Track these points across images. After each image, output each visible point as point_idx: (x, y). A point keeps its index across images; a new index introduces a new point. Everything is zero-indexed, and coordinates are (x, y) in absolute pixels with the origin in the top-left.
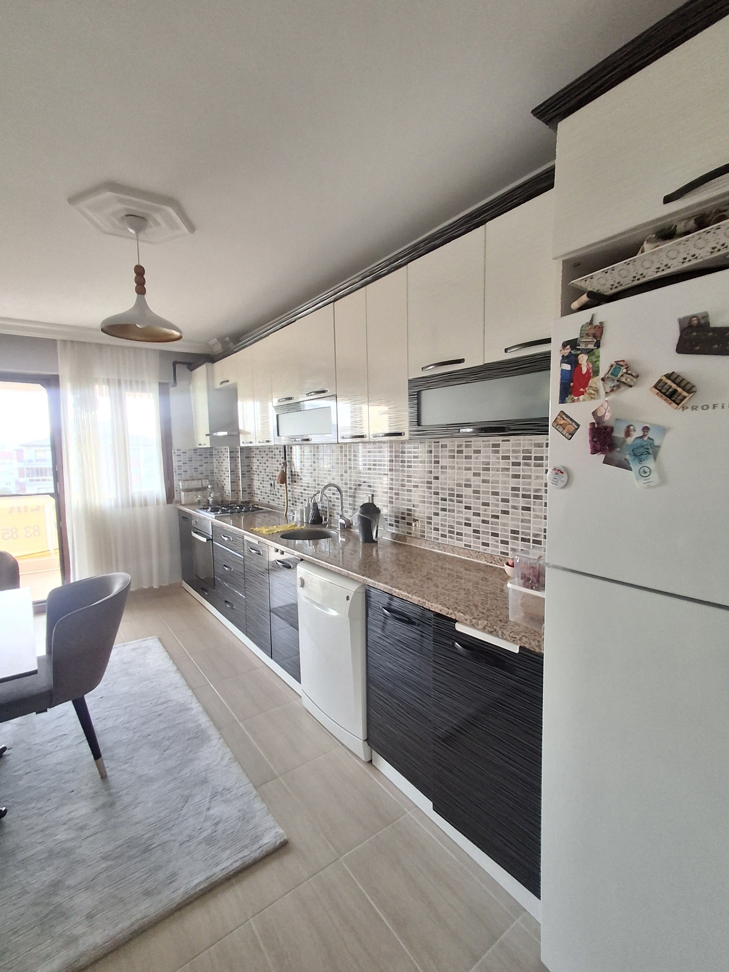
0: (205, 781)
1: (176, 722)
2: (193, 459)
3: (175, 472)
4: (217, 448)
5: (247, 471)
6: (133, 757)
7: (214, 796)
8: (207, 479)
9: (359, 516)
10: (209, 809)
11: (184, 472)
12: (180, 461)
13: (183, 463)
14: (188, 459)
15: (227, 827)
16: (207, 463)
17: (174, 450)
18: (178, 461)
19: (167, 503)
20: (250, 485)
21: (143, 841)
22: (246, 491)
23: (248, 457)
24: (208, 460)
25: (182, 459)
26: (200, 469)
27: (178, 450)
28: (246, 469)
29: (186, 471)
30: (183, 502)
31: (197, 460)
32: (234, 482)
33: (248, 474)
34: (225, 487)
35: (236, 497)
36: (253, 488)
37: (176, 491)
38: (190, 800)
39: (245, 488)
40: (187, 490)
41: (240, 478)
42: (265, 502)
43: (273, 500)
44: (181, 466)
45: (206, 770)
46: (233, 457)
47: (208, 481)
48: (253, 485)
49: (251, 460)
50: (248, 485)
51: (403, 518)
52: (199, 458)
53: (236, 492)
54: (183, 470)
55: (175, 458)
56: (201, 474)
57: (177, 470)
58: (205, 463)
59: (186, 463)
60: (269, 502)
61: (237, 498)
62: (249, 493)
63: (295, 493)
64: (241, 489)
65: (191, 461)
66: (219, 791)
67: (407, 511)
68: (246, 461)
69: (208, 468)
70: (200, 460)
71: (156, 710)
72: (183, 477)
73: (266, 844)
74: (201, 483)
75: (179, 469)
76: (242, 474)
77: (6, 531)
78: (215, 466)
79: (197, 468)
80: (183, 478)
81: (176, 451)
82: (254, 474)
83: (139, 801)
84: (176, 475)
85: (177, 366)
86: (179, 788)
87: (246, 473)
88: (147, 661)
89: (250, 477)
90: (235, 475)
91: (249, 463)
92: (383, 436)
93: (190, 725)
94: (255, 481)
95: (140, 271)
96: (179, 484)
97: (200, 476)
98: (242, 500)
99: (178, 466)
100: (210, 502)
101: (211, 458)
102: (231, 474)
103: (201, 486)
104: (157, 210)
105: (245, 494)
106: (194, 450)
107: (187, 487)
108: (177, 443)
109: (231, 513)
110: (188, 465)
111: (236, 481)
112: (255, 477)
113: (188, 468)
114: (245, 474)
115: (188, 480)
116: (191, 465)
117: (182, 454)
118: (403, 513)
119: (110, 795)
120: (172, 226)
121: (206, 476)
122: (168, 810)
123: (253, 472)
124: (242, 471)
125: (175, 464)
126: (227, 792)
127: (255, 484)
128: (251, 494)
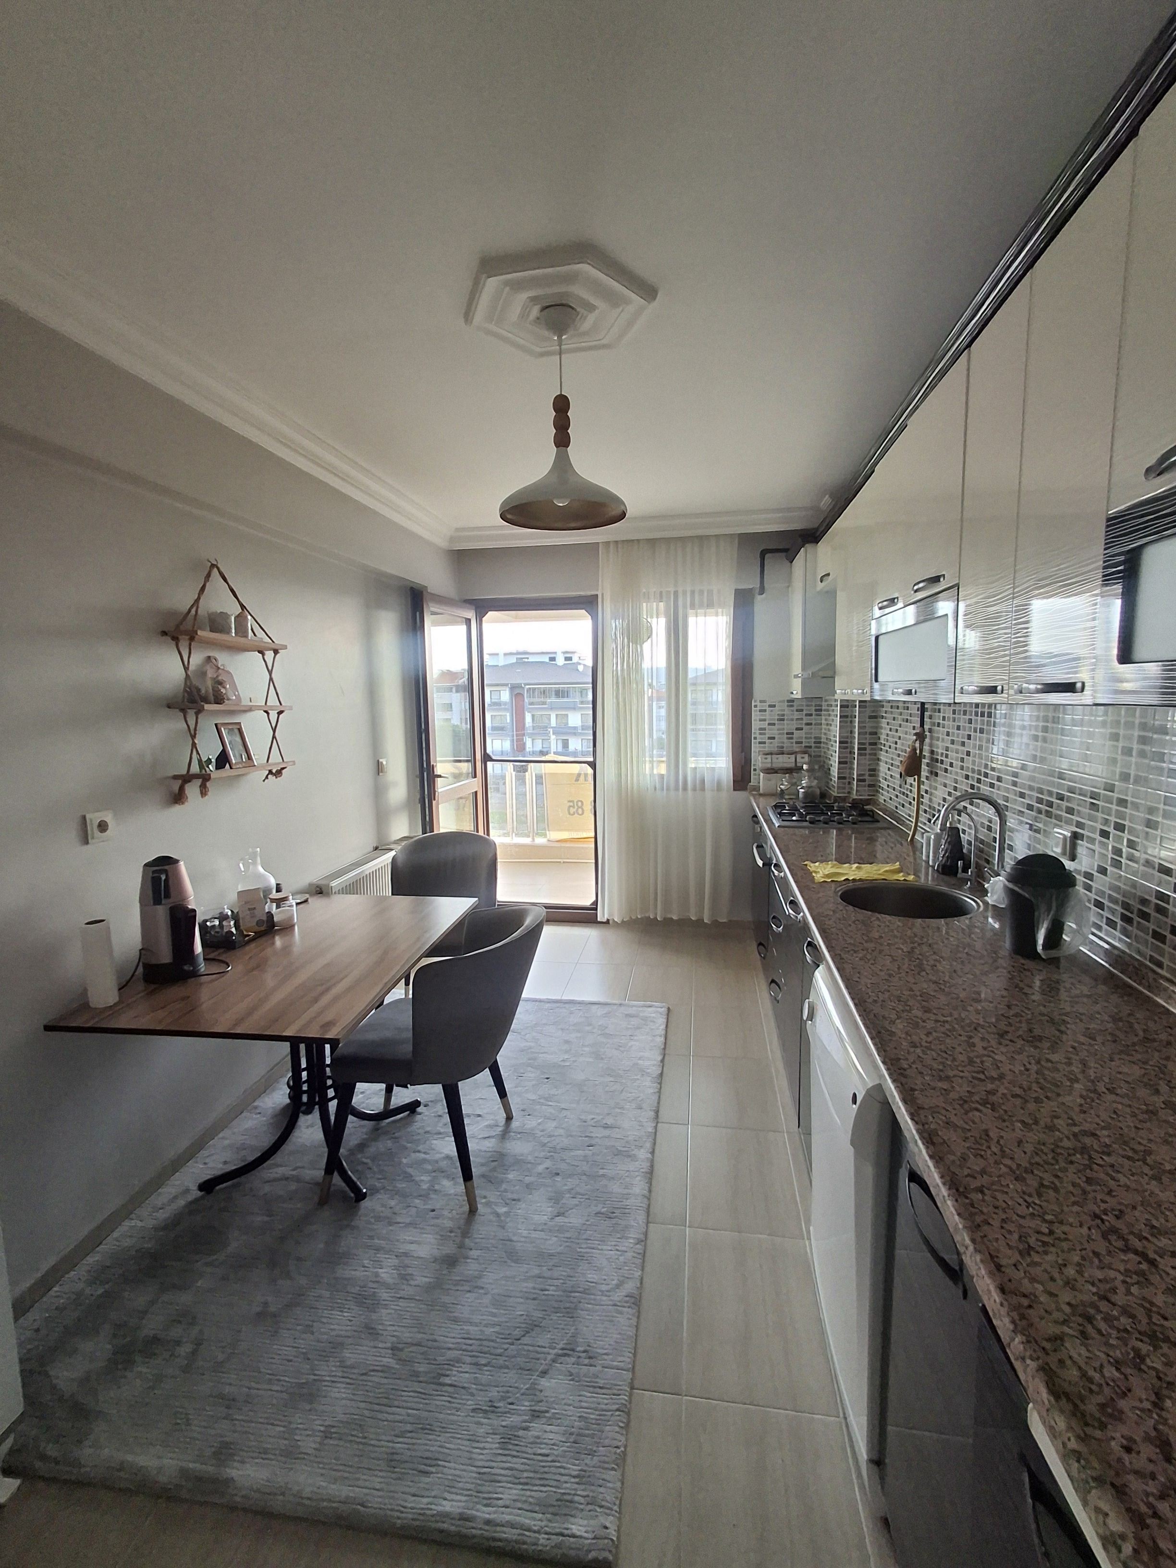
0: (571, 1313)
1: (601, 1172)
2: (786, 717)
3: (755, 738)
4: (827, 698)
5: (871, 744)
6: (519, 1200)
7: (569, 1351)
8: (805, 753)
9: (1005, 887)
10: (544, 1373)
11: (769, 738)
12: (765, 720)
13: (769, 724)
14: (777, 717)
15: (546, 1436)
16: (811, 724)
17: (755, 701)
18: (760, 720)
19: (734, 790)
20: (874, 770)
21: (440, 1359)
22: (864, 781)
23: (875, 717)
24: (813, 719)
25: (767, 717)
26: (797, 734)
27: (761, 702)
28: (868, 739)
29: (774, 738)
30: (761, 791)
31: (792, 720)
32: (846, 763)
33: (872, 749)
34: (832, 769)
35: (846, 791)
36: (878, 776)
37: (755, 770)
38: (533, 1334)
39: (863, 775)
40: (771, 771)
41: (856, 756)
42: (891, 805)
43: (903, 806)
44: (765, 729)
45: (585, 1292)
46: (847, 717)
47: (806, 756)
48: (879, 770)
49: (878, 722)
50: (870, 770)
51: (1145, 916)
52: (796, 715)
53: (847, 780)
54: (767, 736)
55: (755, 715)
56: (797, 743)
57: (758, 736)
58: (807, 724)
59: (774, 724)
60: (896, 807)
61: (849, 793)
62: (870, 786)
63: (934, 799)
64: (855, 777)
65: (783, 720)
66: (579, 1349)
67: (1157, 898)
68: (869, 724)
69: (811, 733)
70: (797, 719)
71: (592, 1135)
72: (767, 748)
73: (574, 1536)
74: (794, 760)
75: (760, 734)
76: (859, 749)
77: (571, 804)
78: (823, 731)
79: (793, 733)
80: (767, 750)
81: (758, 704)
82: (881, 750)
83: (479, 1283)
84: (755, 743)
85: (767, 556)
86: (534, 1299)
87: (867, 746)
88: (632, 1043)
89: (875, 754)
90: (848, 750)
91: (877, 727)
92: (1038, 691)
93: (616, 1188)
94: (881, 764)
95: (562, 405)
96: (758, 760)
97: (796, 748)
98: (856, 797)
99: (761, 729)
100: (801, 795)
101: (817, 715)
102: (840, 747)
103: (793, 765)
104: (571, 278)
105: (862, 786)
106: (789, 701)
107: (769, 766)
108: (762, 689)
109: (811, 823)
110: (776, 727)
111: (848, 760)
112: (883, 756)
113: (776, 732)
114: (865, 749)
115: (771, 754)
116: (781, 727)
117: (768, 709)
118: (1144, 901)
119: (461, 1246)
120: (615, 300)
121: (806, 747)
122: (497, 1329)
123: (879, 746)
124: (859, 743)
125: (756, 725)
126: (586, 1361)
127: (881, 768)
128: (874, 787)
